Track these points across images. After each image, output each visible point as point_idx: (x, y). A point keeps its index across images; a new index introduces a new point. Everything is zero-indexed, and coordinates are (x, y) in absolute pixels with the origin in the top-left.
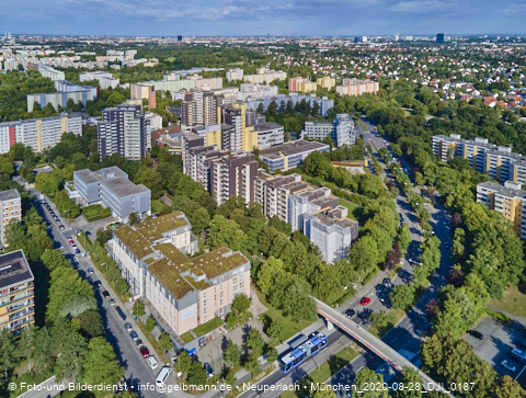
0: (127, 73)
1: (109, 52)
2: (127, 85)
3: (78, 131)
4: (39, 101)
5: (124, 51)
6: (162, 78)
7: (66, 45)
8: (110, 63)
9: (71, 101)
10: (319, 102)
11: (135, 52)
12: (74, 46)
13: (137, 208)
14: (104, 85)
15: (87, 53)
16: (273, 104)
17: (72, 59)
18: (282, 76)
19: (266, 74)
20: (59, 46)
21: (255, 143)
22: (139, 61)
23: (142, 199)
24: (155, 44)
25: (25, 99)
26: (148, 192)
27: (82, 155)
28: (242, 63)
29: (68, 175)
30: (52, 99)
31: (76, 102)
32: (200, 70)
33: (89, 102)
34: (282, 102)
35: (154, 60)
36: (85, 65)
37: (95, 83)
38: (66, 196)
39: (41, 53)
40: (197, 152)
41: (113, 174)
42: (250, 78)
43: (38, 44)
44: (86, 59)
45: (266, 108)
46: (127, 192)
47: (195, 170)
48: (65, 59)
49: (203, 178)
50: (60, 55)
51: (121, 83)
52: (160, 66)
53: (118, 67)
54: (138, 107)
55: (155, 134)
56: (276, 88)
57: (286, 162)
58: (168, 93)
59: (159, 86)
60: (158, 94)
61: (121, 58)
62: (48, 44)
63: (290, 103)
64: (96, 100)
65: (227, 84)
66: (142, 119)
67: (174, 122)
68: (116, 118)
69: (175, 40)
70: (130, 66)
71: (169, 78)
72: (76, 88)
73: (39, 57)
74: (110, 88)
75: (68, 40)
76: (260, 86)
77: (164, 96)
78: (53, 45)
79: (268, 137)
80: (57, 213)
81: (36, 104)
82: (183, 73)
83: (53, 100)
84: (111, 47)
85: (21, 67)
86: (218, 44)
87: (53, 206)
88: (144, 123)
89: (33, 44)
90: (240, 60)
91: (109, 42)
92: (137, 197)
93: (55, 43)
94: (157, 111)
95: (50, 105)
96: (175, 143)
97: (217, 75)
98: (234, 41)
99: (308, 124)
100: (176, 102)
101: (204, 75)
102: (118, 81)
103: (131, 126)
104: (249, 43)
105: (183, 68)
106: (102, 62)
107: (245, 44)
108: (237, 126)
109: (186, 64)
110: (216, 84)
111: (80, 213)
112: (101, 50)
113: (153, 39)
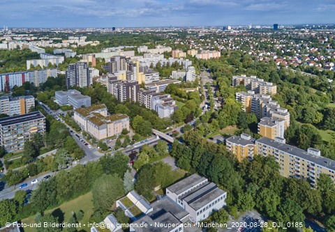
0: (82, 50)
1: (70, 38)
2: (81, 55)
3: (55, 76)
4: (33, 63)
5: (79, 37)
6: (100, 52)
7: (43, 34)
8: (71, 44)
9: (50, 64)
10: (184, 62)
11: (86, 37)
12: (48, 34)
13: (85, 104)
14: (68, 55)
15: (56, 39)
16: (159, 64)
17: (48, 42)
18: (169, 49)
19: (160, 49)
20: (40, 35)
21: (144, 80)
22: (87, 43)
23: (87, 101)
24: (99, 33)
26: (89, 98)
28: (149, 43)
29: (52, 94)
30: (40, 62)
31: (53, 64)
32: (123, 47)
33: (60, 64)
34: (164, 63)
35: (97, 42)
36: (56, 45)
37: (63, 54)
38: (52, 101)
39: (29, 39)
41: (73, 92)
42: (151, 51)
43: (26, 34)
44: (55, 42)
45: (154, 66)
46: (80, 98)
47: (112, 89)
48: (44, 42)
49: (116, 94)
50: (40, 40)
51: (77, 54)
52: (100, 45)
53: (75, 46)
54: (86, 63)
55: (94, 79)
56: (163, 55)
57: (158, 89)
58: (104, 59)
59: (98, 55)
60: (97, 60)
61: (77, 41)
62: (31, 33)
63: (168, 64)
64: (63, 63)
65: (137, 54)
66: (88, 69)
67: (105, 73)
68: (74, 68)
69: (111, 30)
70: (82, 45)
71: (105, 51)
72: (52, 57)
73: (28, 41)
74: (71, 57)
75: (44, 31)
76: (155, 55)
77: (101, 61)
78: (35, 34)
79: (150, 77)
80: (49, 108)
81: (31, 65)
82: (113, 49)
84: (71, 35)
85: (18, 47)
86: (137, 32)
87: (46, 106)
88: (88, 72)
89: (22, 33)
90: (149, 41)
91: (70, 32)
92: (85, 100)
93: (36, 33)
94: (96, 68)
95: (39, 65)
96: (104, 81)
97: (133, 49)
98: (148, 30)
99: (174, 72)
100: (107, 63)
101: (125, 50)
102: (75, 53)
103: (82, 72)
104: (157, 31)
105: (114, 46)
106: (65, 43)
107: (154, 32)
108: (135, 72)
109: (116, 44)
110: (130, 54)
111: (59, 108)
112: (65, 36)
113: (97, 30)
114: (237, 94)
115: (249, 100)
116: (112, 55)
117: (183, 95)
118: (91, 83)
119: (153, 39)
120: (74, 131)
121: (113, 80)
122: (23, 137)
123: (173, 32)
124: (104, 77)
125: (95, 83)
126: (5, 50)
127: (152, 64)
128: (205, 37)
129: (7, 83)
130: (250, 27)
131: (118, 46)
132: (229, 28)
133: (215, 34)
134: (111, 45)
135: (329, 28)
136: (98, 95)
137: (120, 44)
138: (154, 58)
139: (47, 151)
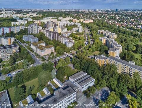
0: (35, 18)
1: (30, 13)
2: (34, 20)
3: (23, 29)
4: (14, 24)
5: (34, 13)
6: (43, 19)
7: (19, 11)
8: (30, 16)
10: (78, 24)
11: (37, 13)
12: (21, 11)
13: (36, 41)
14: (29, 20)
15: (24, 13)
16: (67, 25)
17: (21, 14)
18: (72, 19)
19: (68, 18)
20: (17, 12)
21: (61, 31)
22: (37, 15)
23: (37, 40)
24: (42, 11)
25: (11, 23)
26: (38, 39)
27: (25, 33)
29: (22, 37)
31: (22, 24)
32: (52, 17)
33: (25, 24)
34: (69, 24)
35: (41, 15)
36: (24, 16)
37: (27, 20)
38: (22, 40)
39: (13, 13)
40: (48, 32)
41: (31, 36)
42: (64, 19)
43: (11, 11)
44: (24, 14)
45: (65, 25)
46: (34, 38)
47: (47, 35)
48: (19, 15)
49: (49, 37)
50: (17, 14)
51: (33, 20)
52: (43, 16)
53: (32, 17)
54: (36, 24)
55: (40, 30)
56: (69, 21)
57: (67, 35)
58: (44, 22)
59: (41, 21)
60: (41, 23)
61: (33, 14)
62: (14, 11)
63: (71, 25)
64: (27, 24)
65: (58, 20)
66: (37, 26)
67: (44, 28)
68: (31, 26)
69: (47, 10)
70: (35, 16)
72: (22, 21)
73: (12, 14)
74: (30, 21)
75: (19, 10)
76: (66, 21)
77: (43, 23)
78: (15, 11)
79: (64, 30)
82: (48, 18)
83: (17, 23)
84: (31, 12)
85: (8, 16)
87: (20, 42)
88: (37, 27)
90: (63, 15)
91: (30, 10)
92: (36, 39)
93: (16, 11)
94: (41, 26)
95: (17, 24)
96: (44, 31)
97: (56, 18)
98: (63, 10)
99: (73, 28)
100: (45, 24)
101: (53, 18)
102: (32, 19)
103: (35, 27)
104: (67, 11)
105: (48, 17)
106: (28, 15)
107: (65, 11)
108: (57, 28)
109: (49, 16)
110: (55, 20)
111: (25, 42)
112: (28, 12)
113: (42, 10)
114: (100, 38)
115: (105, 40)
116: (48, 20)
117: (77, 38)
118: (39, 32)
119: (65, 14)
120: (31, 52)
121: (48, 31)
122: (9, 54)
123: (73, 11)
124: (44, 30)
125: (40, 32)
126: (3, 18)
127: (64, 25)
128: (87, 14)
129: (3, 31)
130: (106, 10)
131: (50, 17)
132: (97, 10)
133: (91, 12)
134: (47, 16)
135: (139, 11)
136: (41, 37)
137: (51, 16)
138: (65, 22)
139: (19, 60)
